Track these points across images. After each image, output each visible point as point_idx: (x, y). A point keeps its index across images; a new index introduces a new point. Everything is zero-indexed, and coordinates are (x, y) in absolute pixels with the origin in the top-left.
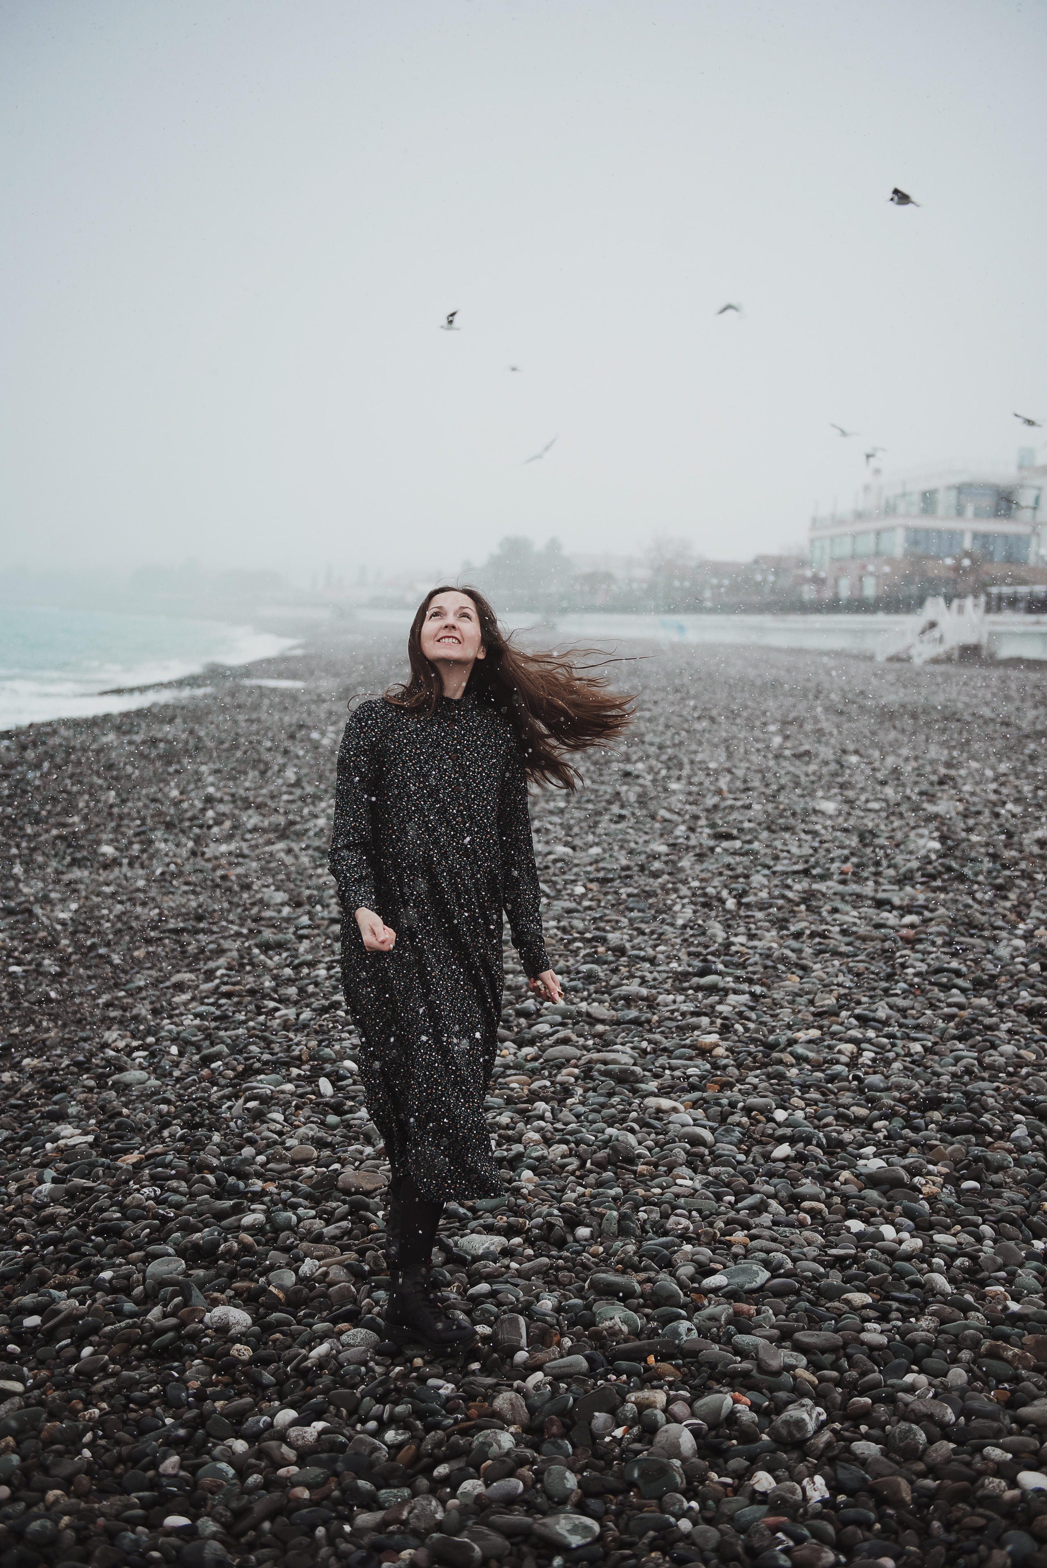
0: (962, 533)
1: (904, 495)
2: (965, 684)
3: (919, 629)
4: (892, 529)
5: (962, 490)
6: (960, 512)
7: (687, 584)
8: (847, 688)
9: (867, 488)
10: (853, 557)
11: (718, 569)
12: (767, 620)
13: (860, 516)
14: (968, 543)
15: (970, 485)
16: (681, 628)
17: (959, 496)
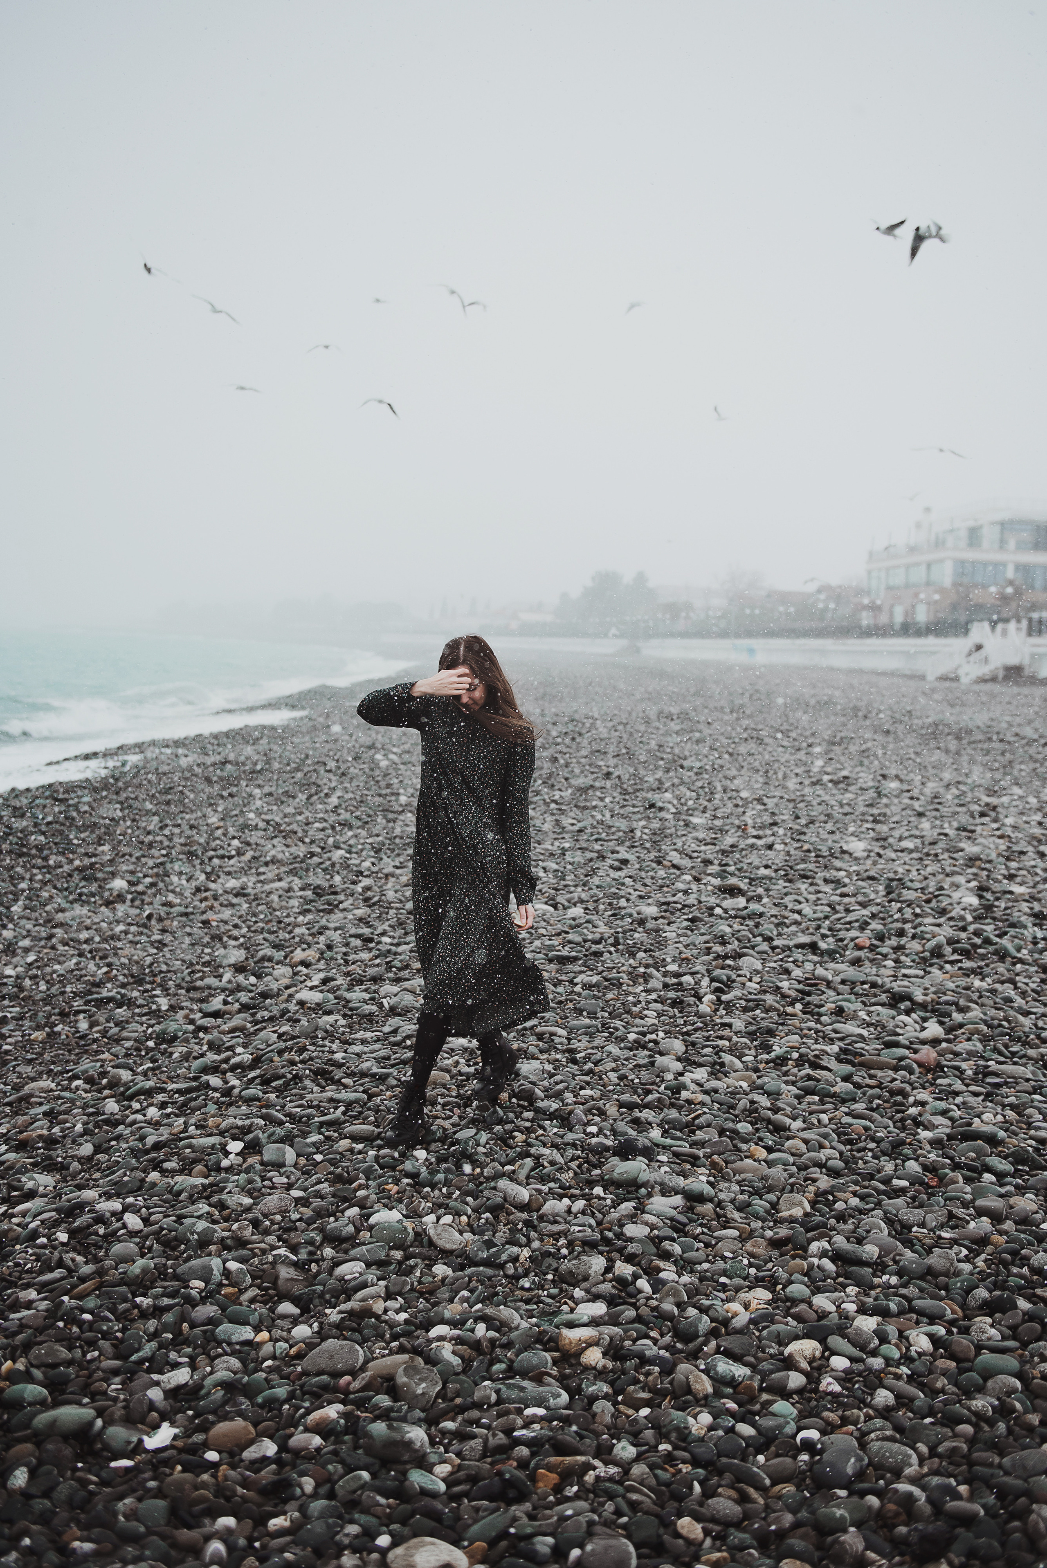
0: (1004, 565)
1: (952, 531)
2: (1009, 703)
3: (966, 650)
4: (941, 561)
5: (1005, 526)
6: (1003, 545)
7: (757, 612)
8: (895, 708)
9: (918, 525)
10: (907, 586)
11: (784, 598)
12: (827, 643)
13: (912, 549)
14: (1010, 574)
15: (1012, 522)
16: (751, 651)
17: (1002, 532)
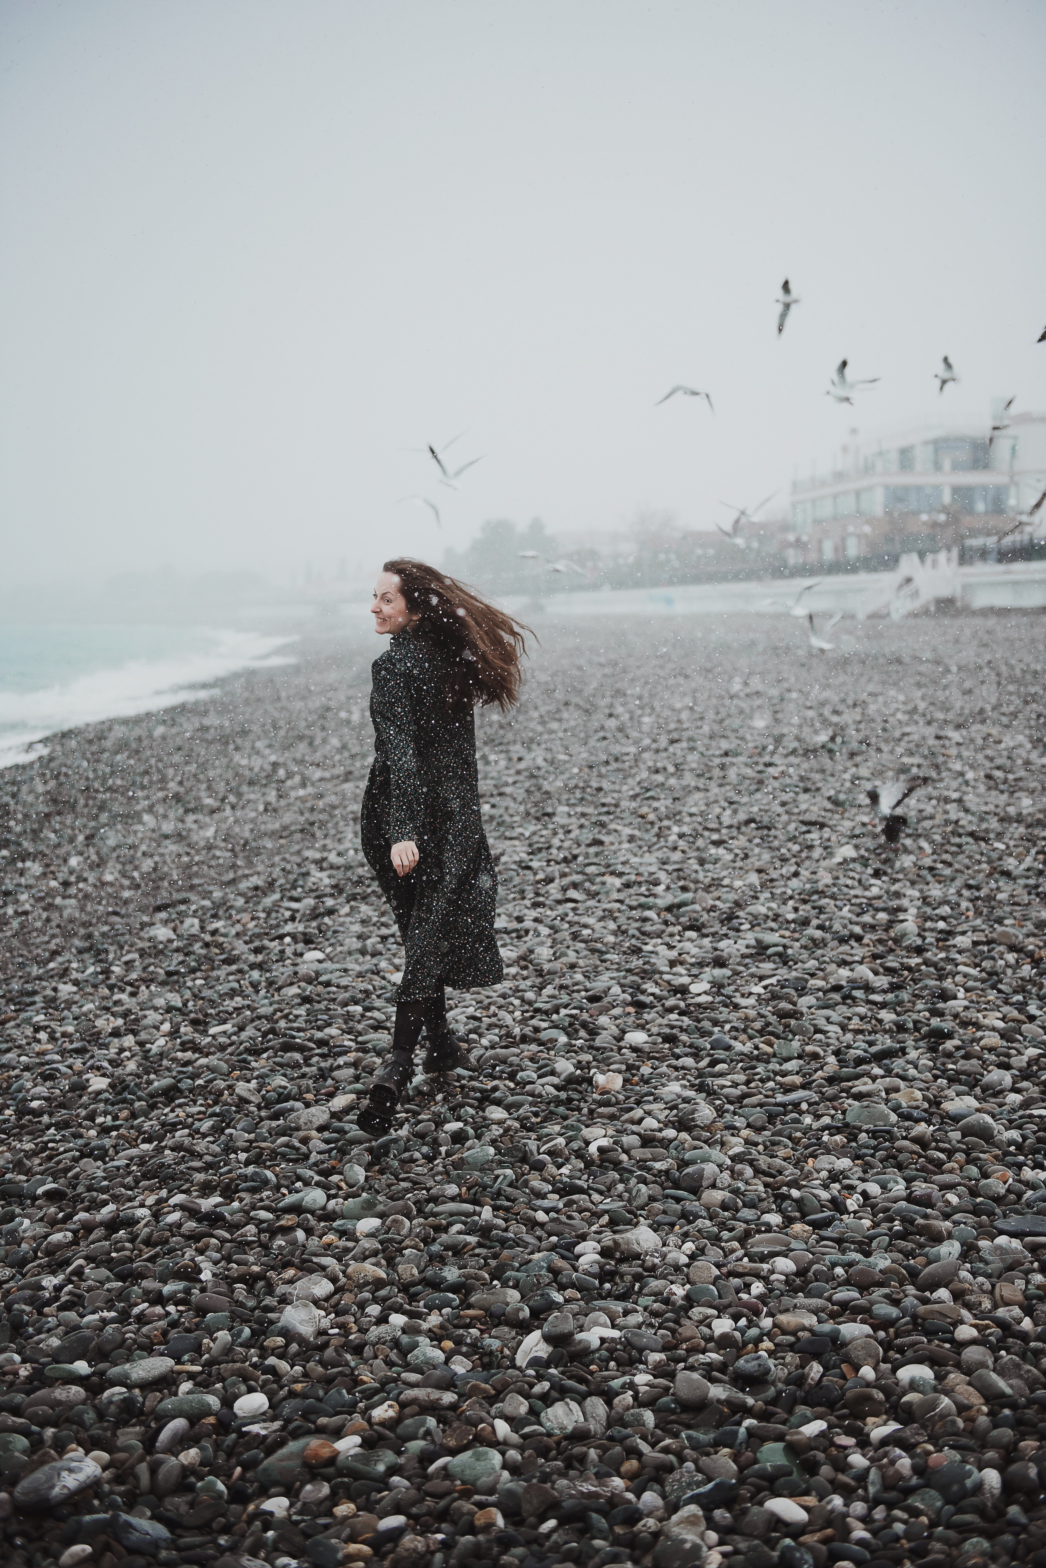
0: (939, 489)
1: (880, 453)
4: (870, 488)
5: (939, 445)
6: (938, 466)
7: (672, 556)
9: (845, 449)
10: (835, 518)
11: (701, 539)
12: (753, 587)
13: (839, 476)
14: (945, 498)
15: (946, 440)
17: (936, 451)
